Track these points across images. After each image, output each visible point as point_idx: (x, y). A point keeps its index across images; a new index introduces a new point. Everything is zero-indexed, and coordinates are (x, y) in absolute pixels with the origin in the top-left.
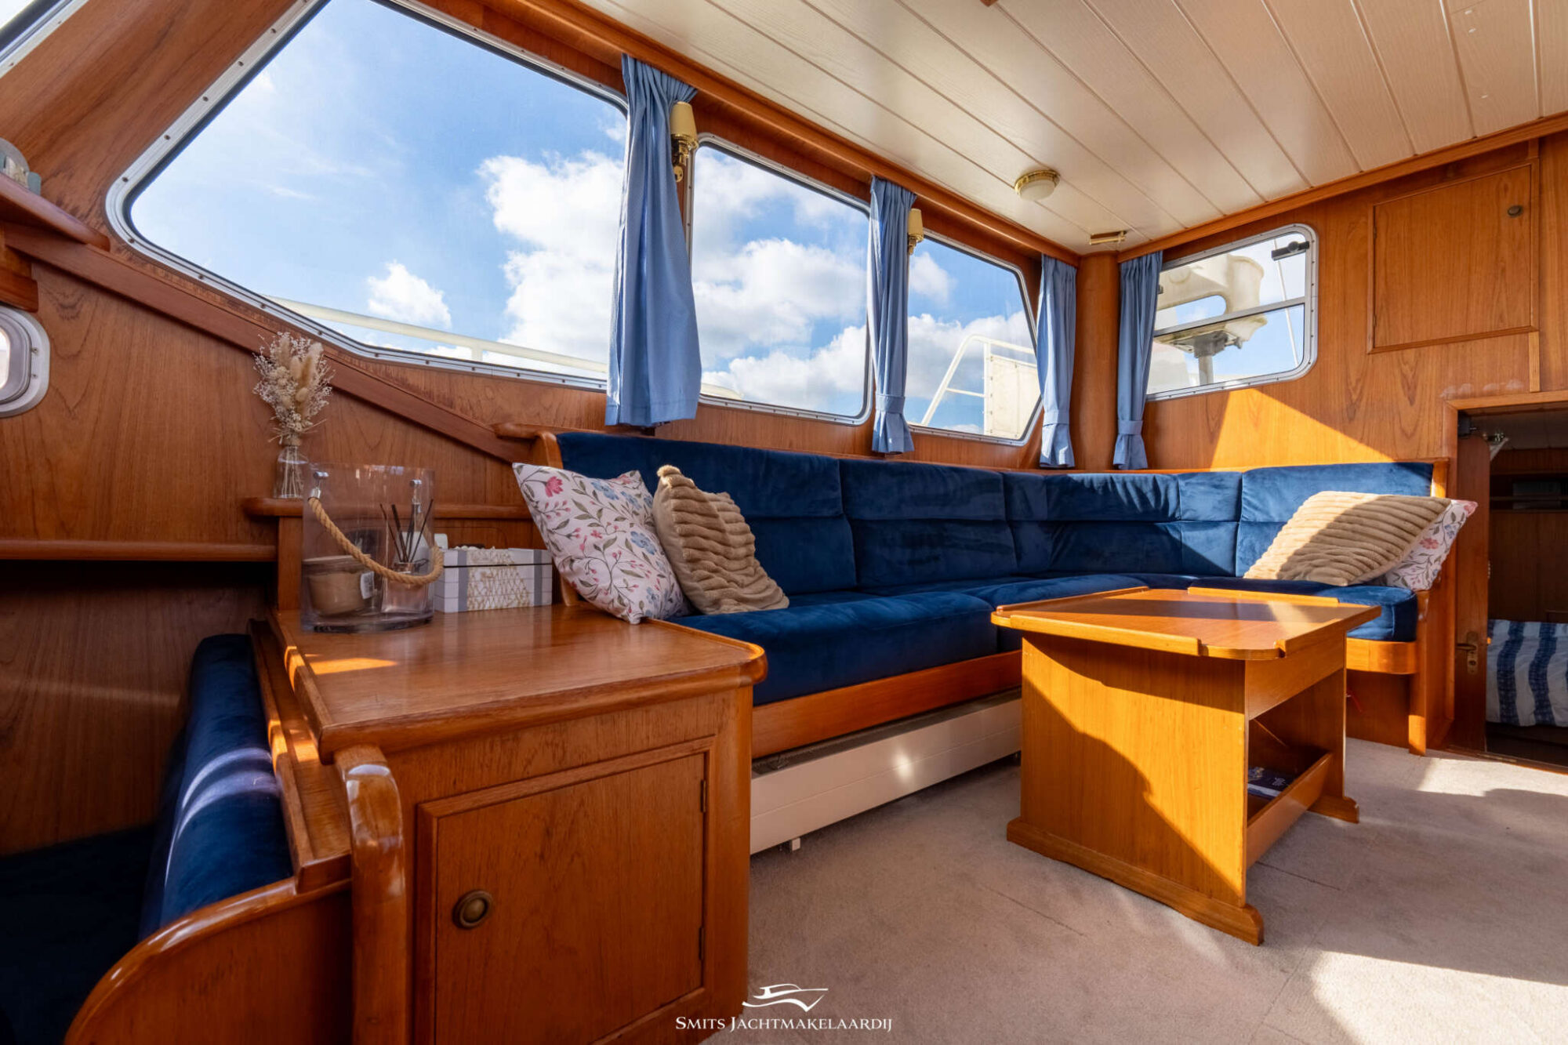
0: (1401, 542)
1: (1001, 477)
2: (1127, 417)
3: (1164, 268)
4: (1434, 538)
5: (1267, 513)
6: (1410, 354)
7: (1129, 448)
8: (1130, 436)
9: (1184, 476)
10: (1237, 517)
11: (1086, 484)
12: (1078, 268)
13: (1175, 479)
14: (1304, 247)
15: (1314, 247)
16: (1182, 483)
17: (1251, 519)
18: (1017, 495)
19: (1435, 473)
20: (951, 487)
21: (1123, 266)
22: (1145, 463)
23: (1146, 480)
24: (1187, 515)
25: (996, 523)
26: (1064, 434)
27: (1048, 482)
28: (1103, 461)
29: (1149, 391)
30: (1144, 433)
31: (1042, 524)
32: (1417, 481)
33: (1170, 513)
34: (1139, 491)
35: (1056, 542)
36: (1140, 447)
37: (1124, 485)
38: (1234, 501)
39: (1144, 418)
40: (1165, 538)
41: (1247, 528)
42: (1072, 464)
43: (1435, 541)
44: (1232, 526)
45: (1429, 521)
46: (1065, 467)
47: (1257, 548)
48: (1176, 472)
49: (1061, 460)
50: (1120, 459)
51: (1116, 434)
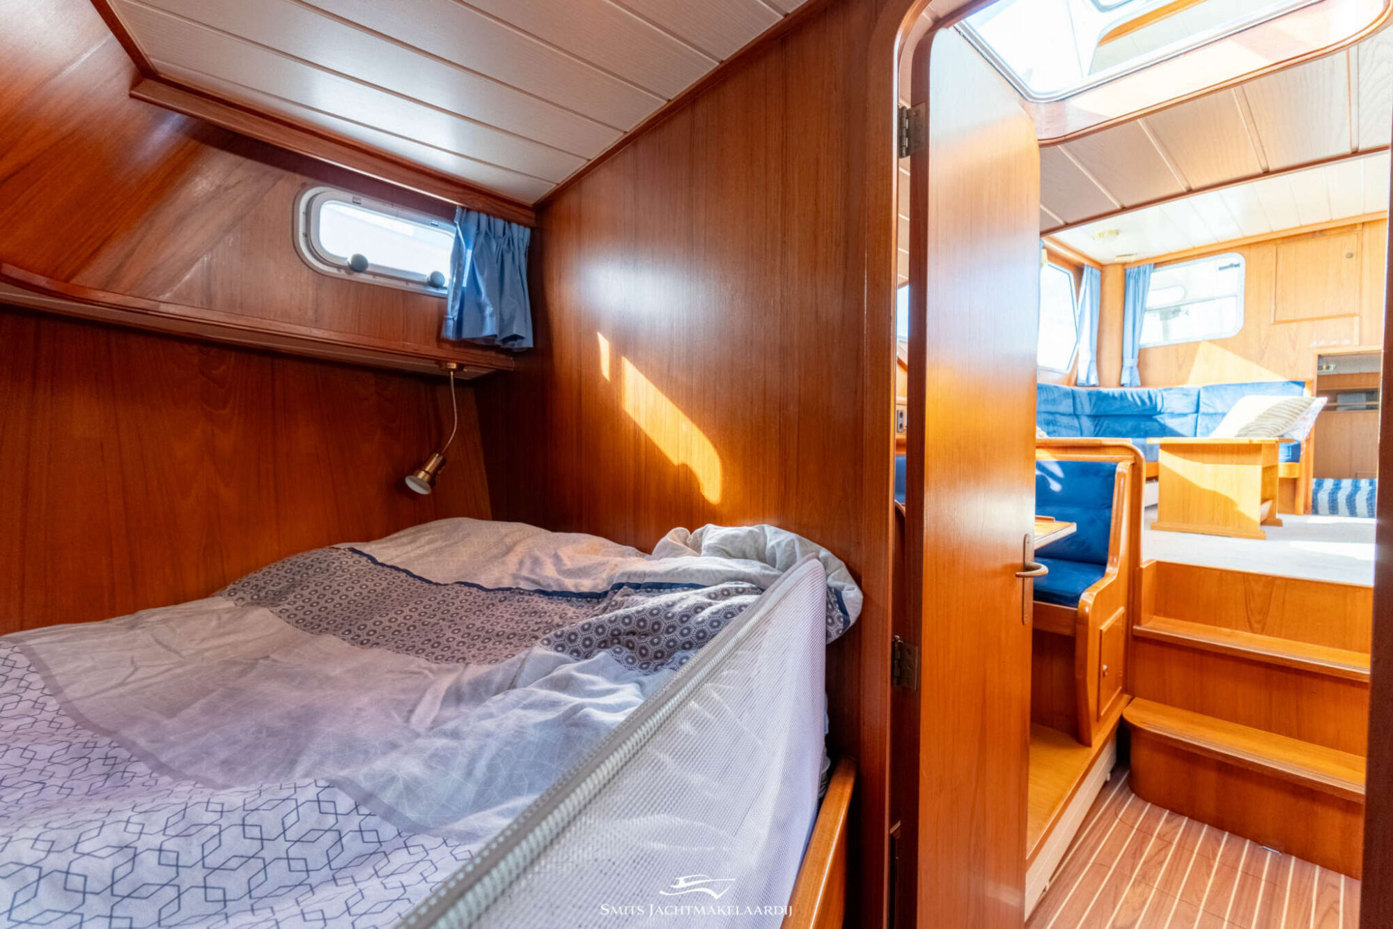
0: (1292, 418)
1: (1071, 392)
2: (1130, 356)
3: (1154, 271)
4: (1306, 416)
5: (1214, 408)
6: (1294, 325)
7: (1131, 374)
8: (1132, 368)
9: (1165, 390)
10: (1197, 411)
11: (1111, 394)
12: (1101, 271)
13: (1160, 391)
14: (1237, 265)
15: (1243, 266)
16: (1165, 394)
17: (1206, 412)
18: (1078, 400)
19: (1306, 385)
20: (1056, 395)
21: (1128, 271)
22: (1139, 384)
23: (1144, 392)
24: (1168, 411)
25: (1070, 415)
26: (1094, 366)
27: (1090, 394)
28: (1115, 381)
29: (1141, 343)
30: (1139, 366)
31: (1089, 416)
32: (1297, 388)
33: (1158, 410)
34: (1140, 398)
35: (1096, 426)
36: (1136, 373)
37: (1132, 395)
38: (1195, 403)
39: (1139, 357)
40: (1156, 424)
41: (1204, 416)
42: (1097, 383)
43: (1308, 418)
44: (1196, 415)
45: (1306, 408)
46: (1094, 386)
47: (1210, 426)
48: (1161, 388)
49: (1093, 381)
50: (1125, 380)
51: (1122, 367)
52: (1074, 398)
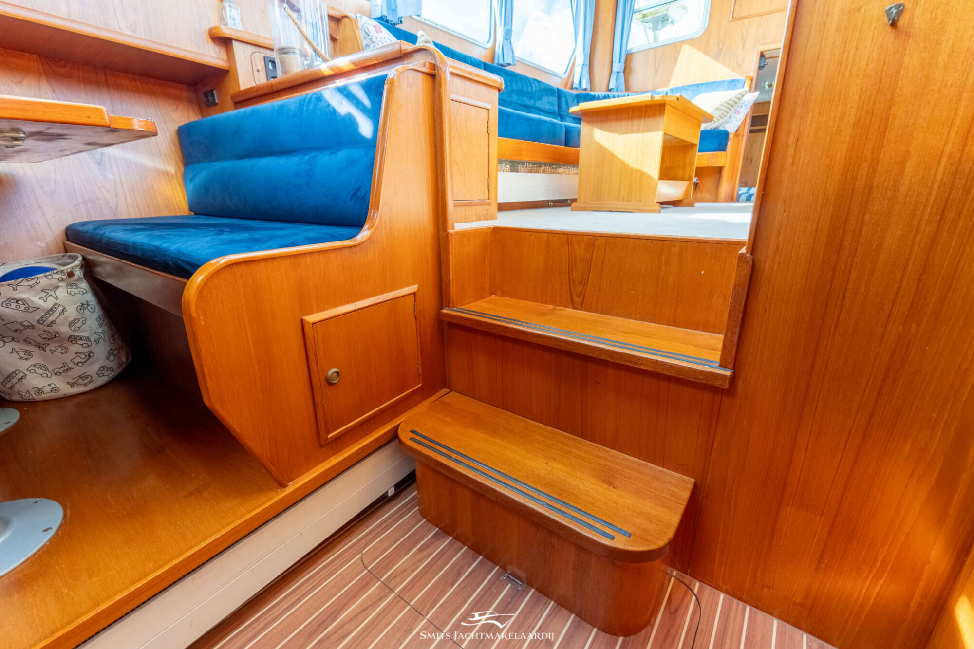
0: (728, 110)
1: (556, 89)
2: (618, 60)
4: (740, 110)
6: (746, 22)
7: (617, 79)
8: (618, 72)
11: (596, 96)
18: (563, 100)
19: (747, 83)
22: (624, 89)
25: (553, 114)
26: (586, 69)
27: (578, 96)
28: (604, 87)
29: (629, 47)
30: (624, 72)
36: (622, 79)
37: (614, 98)
39: (625, 62)
42: (587, 86)
43: (741, 112)
46: (585, 89)
49: (584, 86)
50: (612, 85)
51: (611, 72)
52: (559, 97)
